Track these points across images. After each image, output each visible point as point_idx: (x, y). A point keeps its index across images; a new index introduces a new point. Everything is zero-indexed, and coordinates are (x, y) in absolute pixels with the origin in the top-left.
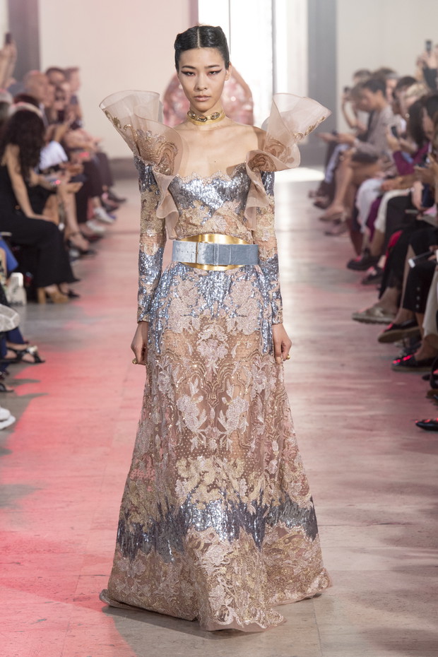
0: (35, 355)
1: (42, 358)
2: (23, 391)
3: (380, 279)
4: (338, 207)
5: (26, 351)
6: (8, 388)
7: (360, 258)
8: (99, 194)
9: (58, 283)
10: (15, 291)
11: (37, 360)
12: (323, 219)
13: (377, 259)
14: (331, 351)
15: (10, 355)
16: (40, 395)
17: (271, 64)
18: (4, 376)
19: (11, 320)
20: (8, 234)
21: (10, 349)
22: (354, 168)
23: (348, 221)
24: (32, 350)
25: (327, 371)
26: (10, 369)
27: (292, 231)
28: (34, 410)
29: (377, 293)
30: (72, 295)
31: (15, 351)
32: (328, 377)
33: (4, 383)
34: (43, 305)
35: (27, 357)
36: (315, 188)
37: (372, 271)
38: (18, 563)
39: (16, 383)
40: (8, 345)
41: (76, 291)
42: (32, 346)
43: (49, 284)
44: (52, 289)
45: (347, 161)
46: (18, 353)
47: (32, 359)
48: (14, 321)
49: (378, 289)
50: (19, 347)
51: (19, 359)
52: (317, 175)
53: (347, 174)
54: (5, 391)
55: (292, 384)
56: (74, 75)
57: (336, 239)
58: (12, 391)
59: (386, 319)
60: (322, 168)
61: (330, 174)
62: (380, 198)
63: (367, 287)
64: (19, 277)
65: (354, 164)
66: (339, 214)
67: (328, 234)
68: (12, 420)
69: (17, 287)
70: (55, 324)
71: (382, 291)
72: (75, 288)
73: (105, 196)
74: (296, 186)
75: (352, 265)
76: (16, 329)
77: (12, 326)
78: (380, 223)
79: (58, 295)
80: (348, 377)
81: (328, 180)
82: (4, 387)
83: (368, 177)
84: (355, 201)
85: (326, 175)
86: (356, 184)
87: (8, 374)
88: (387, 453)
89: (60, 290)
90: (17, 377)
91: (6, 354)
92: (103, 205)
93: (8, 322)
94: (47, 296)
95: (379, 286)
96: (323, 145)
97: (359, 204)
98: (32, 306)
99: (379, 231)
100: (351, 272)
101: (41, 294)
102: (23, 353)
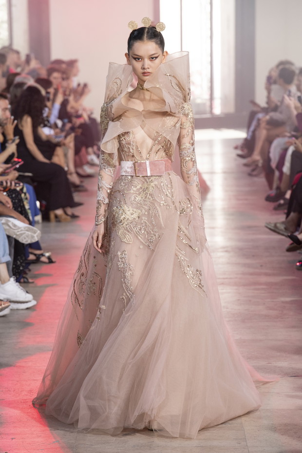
0: (49, 258)
1: (54, 260)
2: (40, 282)
3: (287, 206)
4: (257, 156)
5: (42, 255)
6: (30, 280)
7: (273, 193)
8: (92, 146)
9: (63, 207)
11: (50, 261)
12: (246, 165)
13: (285, 193)
14: (253, 256)
15: (32, 257)
16: (53, 285)
18: (27, 272)
19: (35, 235)
20: (30, 174)
21: (32, 253)
22: (268, 130)
23: (263, 166)
24: (47, 254)
25: (251, 270)
26: (31, 267)
27: (225, 172)
28: (48, 296)
29: (285, 216)
30: (74, 217)
31: (35, 255)
32: (251, 274)
33: (27, 276)
35: (43, 259)
36: (240, 143)
37: (282, 202)
39: (35, 277)
40: (30, 250)
41: (76, 213)
42: (48, 252)
43: (57, 208)
44: (59, 212)
45: (263, 125)
46: (37, 256)
47: (46, 260)
48: (37, 236)
49: (285, 213)
50: (38, 252)
51: (37, 260)
52: (241, 135)
53: (263, 134)
54: (28, 282)
55: (227, 278)
57: (256, 179)
58: (33, 283)
61: (250, 133)
62: (285, 150)
63: (277, 212)
64: (37, 204)
65: (268, 127)
66: (257, 161)
67: (250, 175)
68: (33, 303)
71: (288, 215)
72: (76, 211)
73: (95, 148)
74: (227, 142)
76: (38, 242)
77: (36, 240)
78: (286, 169)
79: (64, 216)
80: (266, 274)
81: (249, 138)
82: (27, 279)
83: (278, 136)
84: (269, 152)
86: (269, 141)
87: (30, 270)
88: (293, 327)
89: (65, 213)
90: (36, 273)
91: (28, 256)
92: (95, 153)
93: (33, 237)
94: (56, 217)
95: (286, 211)
96: (246, 114)
97: (272, 155)
98: (46, 224)
99: (286, 174)
101: (52, 216)
102: (41, 256)
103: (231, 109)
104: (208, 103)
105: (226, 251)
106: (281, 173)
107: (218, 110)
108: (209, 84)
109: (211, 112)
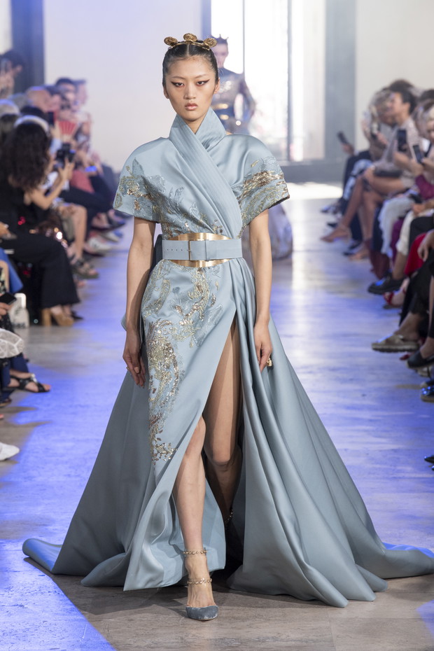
1: (46, 387)
2: (24, 419)
5: (30, 380)
7: (381, 283)
9: (62, 304)
10: (17, 312)
11: (41, 389)
13: (399, 283)
14: (351, 380)
15: (14, 383)
17: (287, 75)
19: (15, 345)
21: (13, 377)
25: (348, 402)
26: (12, 396)
27: (308, 251)
28: (37, 441)
29: (398, 319)
30: (75, 317)
31: (18, 379)
32: (348, 408)
34: (48, 327)
35: (30, 386)
38: (21, 606)
39: (19, 410)
40: (12, 373)
41: (79, 314)
43: (54, 305)
44: (56, 310)
46: (21, 381)
47: (35, 388)
48: (18, 347)
50: (23, 376)
51: (22, 386)
52: (334, 192)
56: (81, 88)
59: (407, 347)
60: (341, 185)
61: (348, 190)
62: (402, 219)
63: (388, 312)
64: (22, 298)
67: (346, 254)
69: (20, 308)
70: (61, 348)
71: (403, 316)
73: (111, 213)
74: (311, 203)
75: (373, 289)
76: (21, 355)
77: (16, 352)
78: (402, 246)
79: (63, 317)
80: (370, 408)
85: (344, 193)
91: (9, 382)
93: (11, 348)
94: (53, 318)
96: (342, 159)
98: (36, 329)
99: (401, 253)
100: (372, 296)
101: (46, 317)
102: (27, 382)
103: (319, 153)
104: (284, 145)
105: (310, 372)
106: (395, 251)
107: (298, 155)
108: (286, 116)
109: (289, 158)
